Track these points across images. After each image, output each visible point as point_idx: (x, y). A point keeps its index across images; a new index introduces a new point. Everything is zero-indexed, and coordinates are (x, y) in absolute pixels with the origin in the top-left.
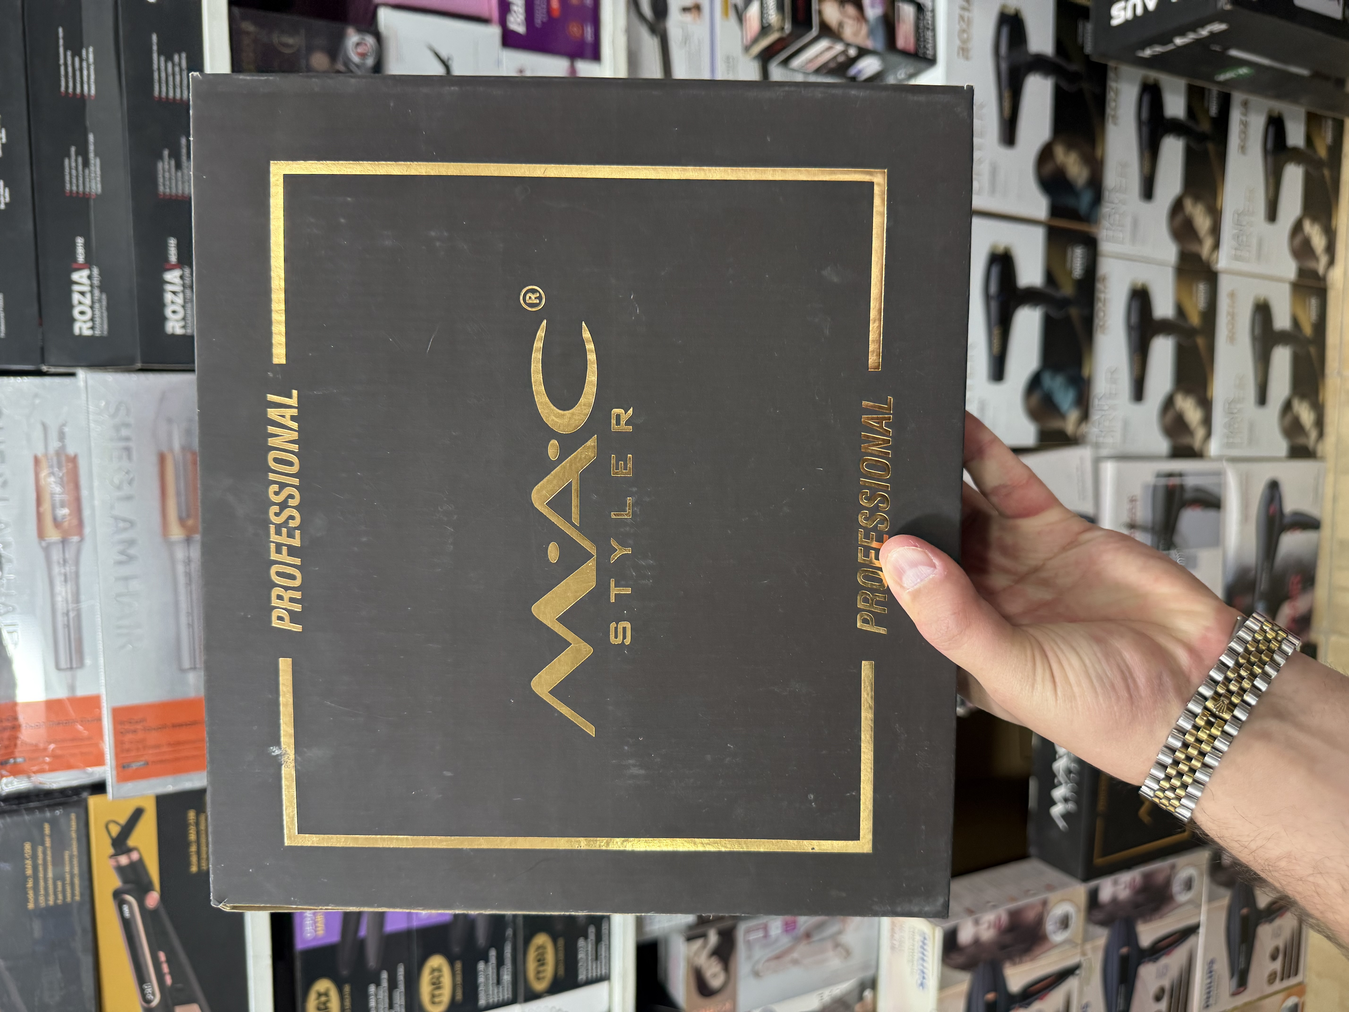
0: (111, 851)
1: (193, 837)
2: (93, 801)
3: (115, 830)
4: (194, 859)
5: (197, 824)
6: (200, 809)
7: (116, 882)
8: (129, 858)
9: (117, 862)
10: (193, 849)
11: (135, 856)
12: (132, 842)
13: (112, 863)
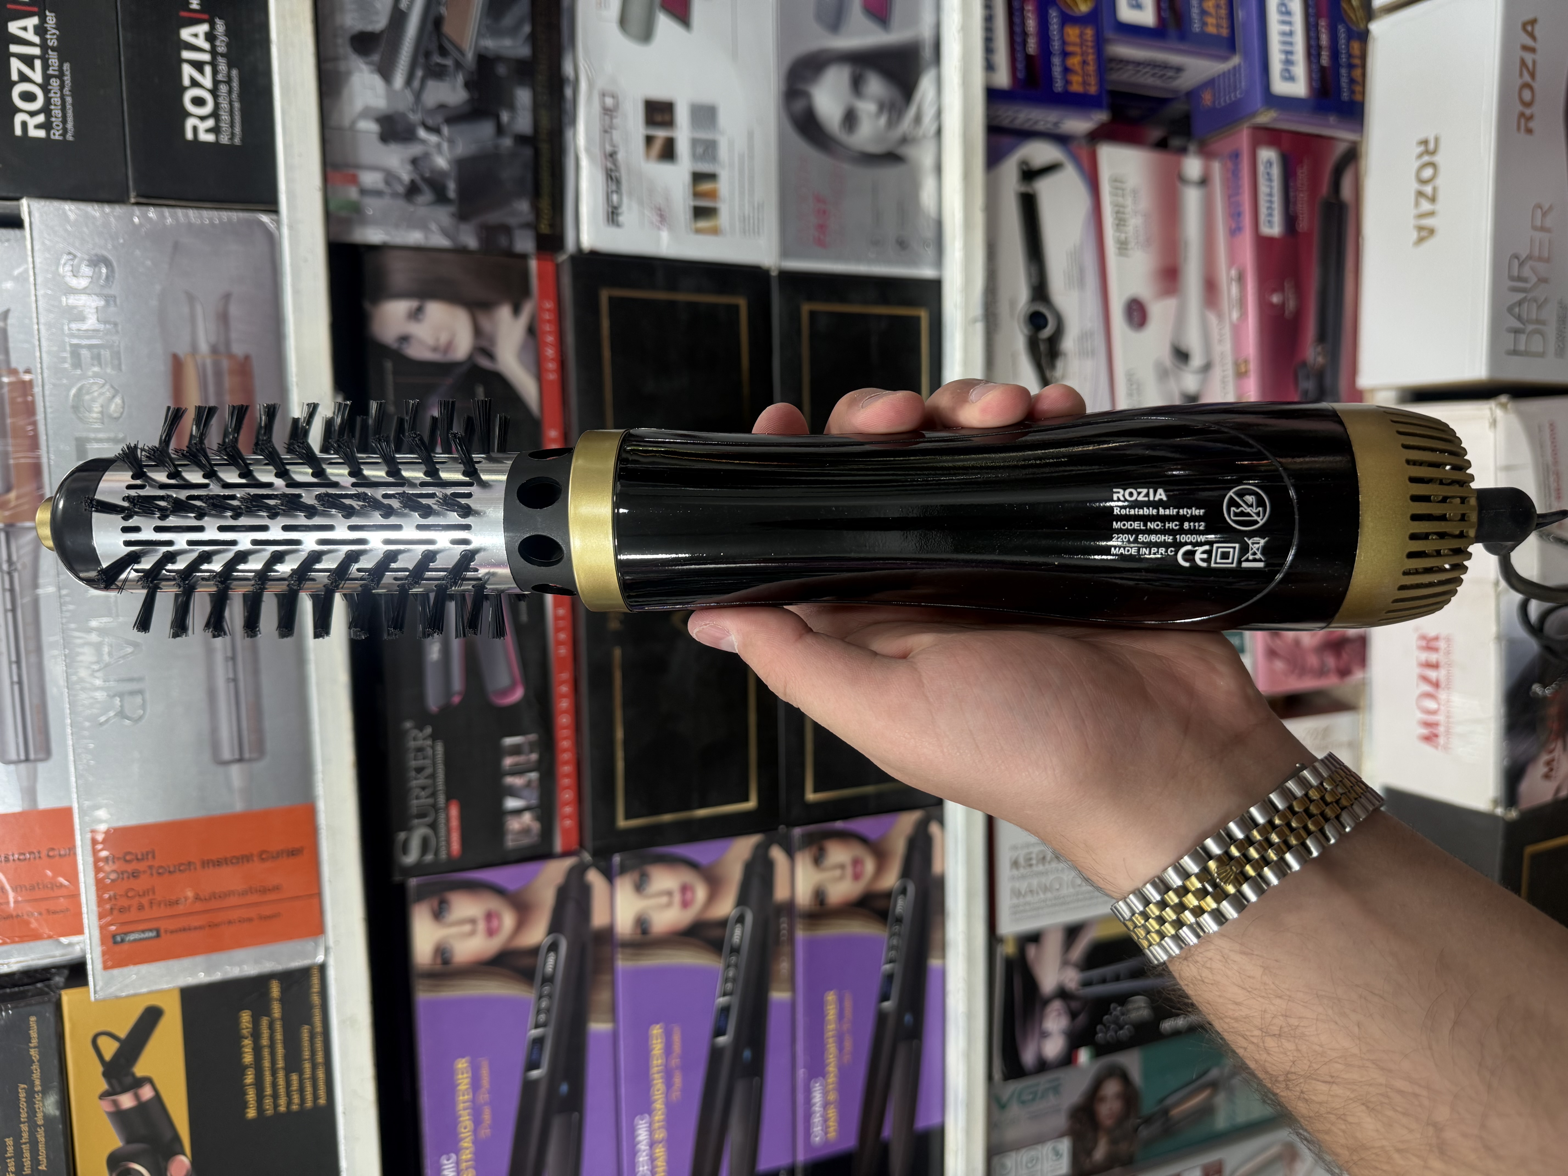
0: (104, 1086)
1: (248, 1058)
2: (69, 997)
3: (109, 1048)
4: (251, 1096)
5: (256, 1035)
6: (261, 1009)
7: (114, 1141)
8: (137, 1097)
9: (115, 1103)
10: (250, 1078)
11: (147, 1093)
12: (140, 1070)
13: (106, 1106)
